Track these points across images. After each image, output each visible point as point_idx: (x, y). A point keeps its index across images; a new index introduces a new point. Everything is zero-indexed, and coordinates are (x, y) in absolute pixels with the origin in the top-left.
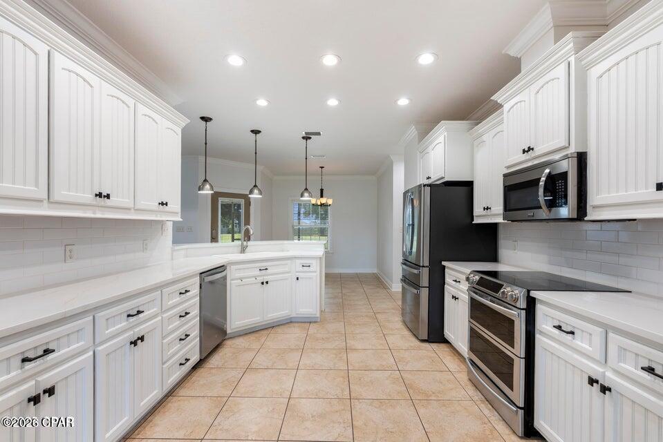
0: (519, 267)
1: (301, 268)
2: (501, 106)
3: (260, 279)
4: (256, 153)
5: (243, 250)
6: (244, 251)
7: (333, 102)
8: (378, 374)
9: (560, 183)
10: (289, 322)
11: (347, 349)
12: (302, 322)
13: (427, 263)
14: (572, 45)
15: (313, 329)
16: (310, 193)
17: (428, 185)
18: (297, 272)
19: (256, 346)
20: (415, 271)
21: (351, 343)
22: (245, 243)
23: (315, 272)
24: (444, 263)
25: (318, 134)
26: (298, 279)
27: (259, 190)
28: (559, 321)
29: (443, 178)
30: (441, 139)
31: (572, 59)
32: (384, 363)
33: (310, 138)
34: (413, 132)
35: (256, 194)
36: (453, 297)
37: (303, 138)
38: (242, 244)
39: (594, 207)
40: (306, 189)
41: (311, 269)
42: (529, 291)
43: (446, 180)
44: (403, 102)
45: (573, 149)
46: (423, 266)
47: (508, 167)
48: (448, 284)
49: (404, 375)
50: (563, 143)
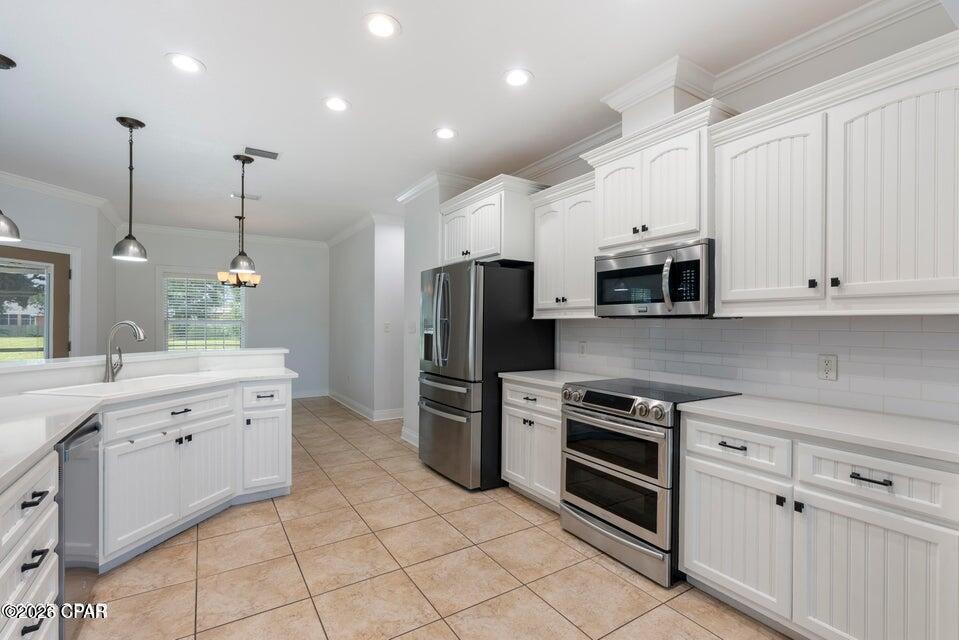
0: (599, 375)
1: (255, 402)
2: (591, 169)
3: (174, 433)
4: (131, 168)
5: (111, 373)
6: (114, 375)
7: (336, 104)
8: (451, 561)
9: (687, 274)
10: (227, 509)
11: (376, 533)
12: (259, 502)
13: (479, 377)
14: (709, 112)
15: (286, 511)
16: (250, 261)
17: (482, 264)
18: (245, 409)
19: (181, 575)
20: (463, 390)
21: (372, 519)
22: (115, 358)
23: (283, 406)
24: (500, 375)
25: (273, 156)
26: (248, 422)
27: (140, 246)
28: (723, 436)
29: (498, 254)
30: (495, 198)
31: (704, 130)
32: (448, 540)
33: (250, 160)
34: (432, 181)
35: (135, 255)
36: (525, 421)
37: (237, 157)
38: (109, 360)
39: (723, 303)
40: (242, 254)
41: (276, 400)
42: (675, 405)
43: (502, 257)
44: (445, 134)
45: (704, 235)
46: (475, 382)
47: (602, 249)
48: (507, 404)
49: (489, 550)
50: (693, 226)
